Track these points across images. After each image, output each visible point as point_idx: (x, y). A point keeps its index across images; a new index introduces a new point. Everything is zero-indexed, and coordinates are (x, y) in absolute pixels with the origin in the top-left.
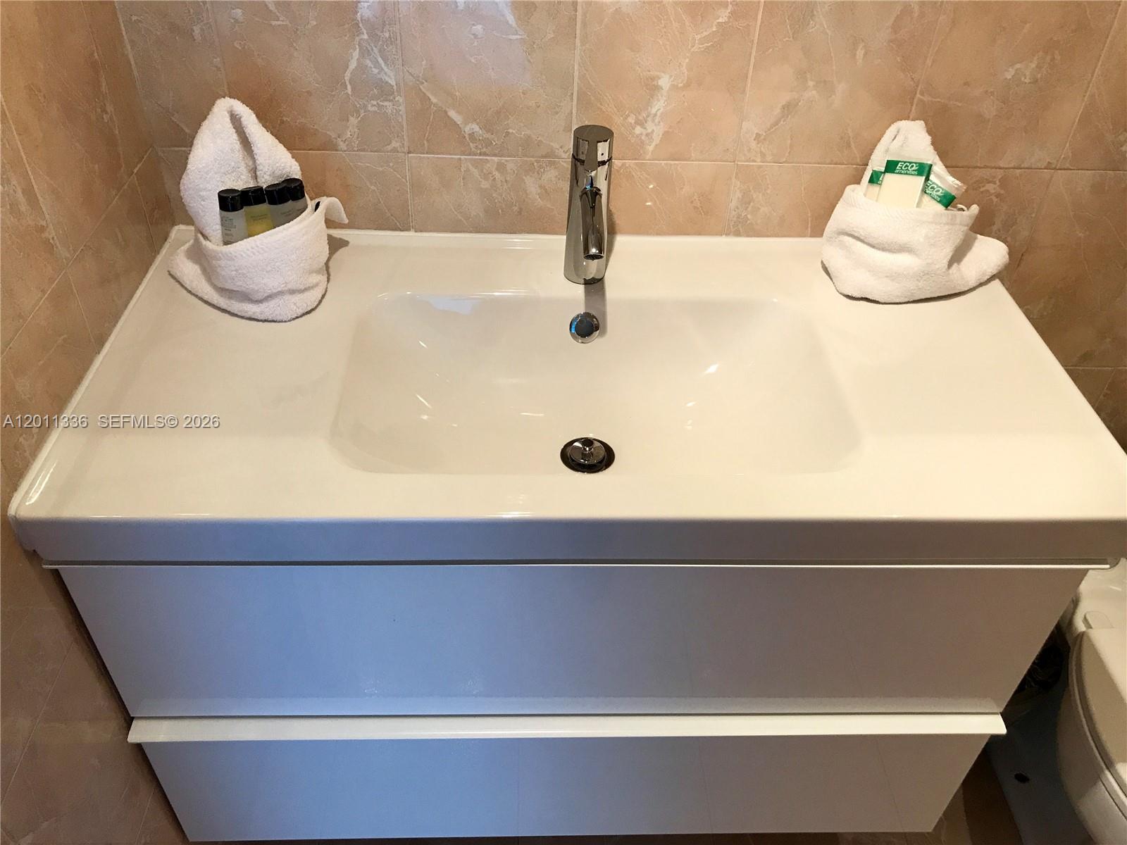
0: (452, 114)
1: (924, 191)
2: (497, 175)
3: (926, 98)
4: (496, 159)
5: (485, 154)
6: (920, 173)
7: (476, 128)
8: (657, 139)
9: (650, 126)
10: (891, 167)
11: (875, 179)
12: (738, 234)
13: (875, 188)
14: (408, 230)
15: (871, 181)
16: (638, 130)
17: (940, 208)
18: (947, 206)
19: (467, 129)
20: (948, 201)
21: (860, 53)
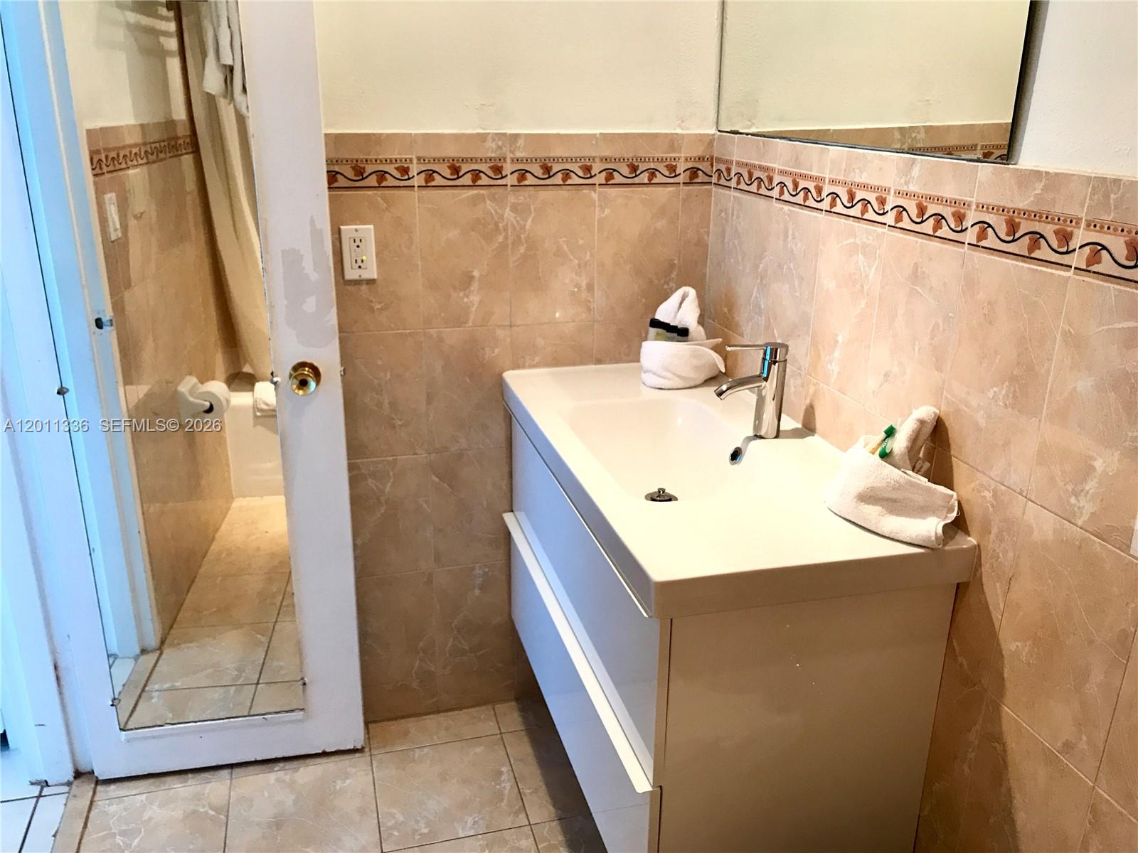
8: (835, 375)
9: (833, 366)
16: (829, 366)
18: (881, 458)
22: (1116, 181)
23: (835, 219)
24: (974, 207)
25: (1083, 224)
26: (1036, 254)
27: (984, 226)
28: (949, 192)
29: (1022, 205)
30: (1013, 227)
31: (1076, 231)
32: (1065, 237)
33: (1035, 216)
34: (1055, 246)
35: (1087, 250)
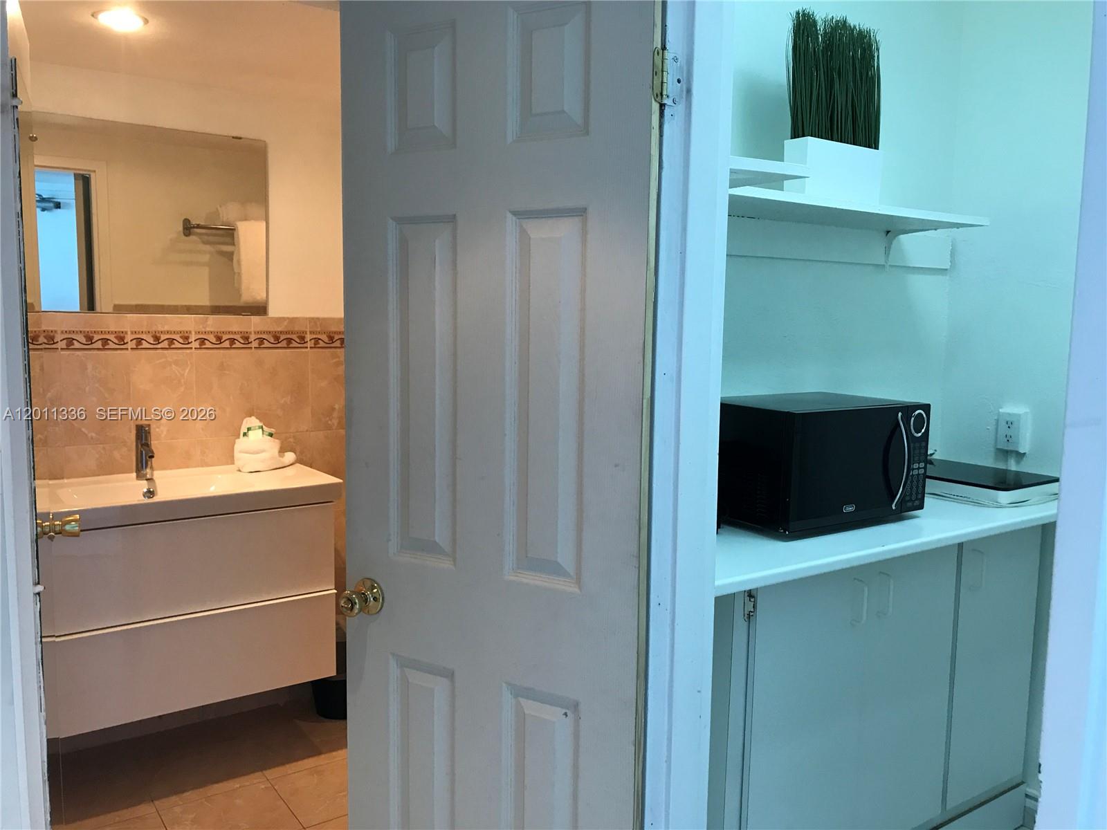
0: (83, 430)
1: (263, 434)
2: (102, 451)
3: (258, 411)
4: (101, 446)
5: (96, 444)
6: (259, 428)
7: (94, 435)
8: (165, 433)
9: (162, 428)
10: (249, 429)
11: (245, 434)
12: (202, 466)
13: (245, 437)
14: (63, 478)
15: (244, 436)
16: (157, 430)
17: (269, 437)
18: (271, 436)
19: (89, 435)
20: (271, 435)
21: (231, 398)
22: (318, 319)
23: (143, 352)
24: (253, 333)
25: (308, 333)
26: (291, 346)
27: (261, 341)
28: (235, 329)
29: (279, 329)
30: (277, 338)
31: (306, 336)
32: (302, 338)
33: (287, 333)
34: (299, 341)
35: (313, 341)
